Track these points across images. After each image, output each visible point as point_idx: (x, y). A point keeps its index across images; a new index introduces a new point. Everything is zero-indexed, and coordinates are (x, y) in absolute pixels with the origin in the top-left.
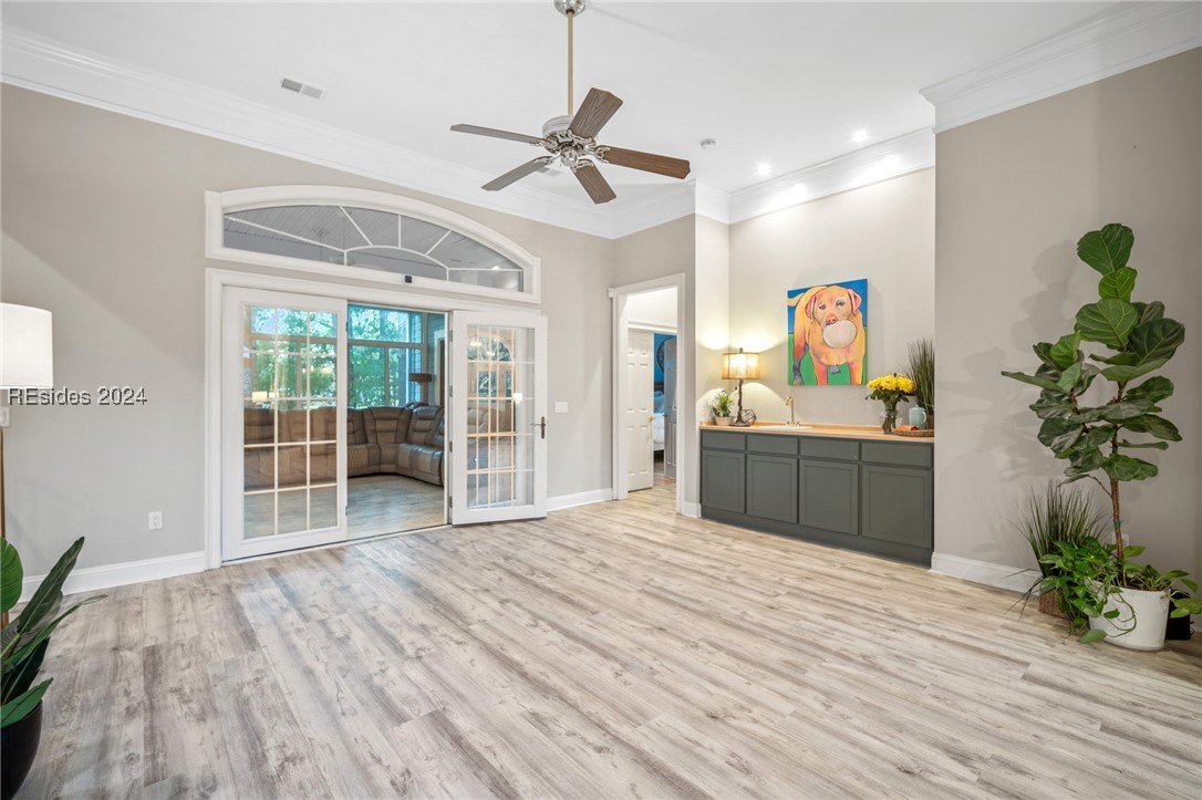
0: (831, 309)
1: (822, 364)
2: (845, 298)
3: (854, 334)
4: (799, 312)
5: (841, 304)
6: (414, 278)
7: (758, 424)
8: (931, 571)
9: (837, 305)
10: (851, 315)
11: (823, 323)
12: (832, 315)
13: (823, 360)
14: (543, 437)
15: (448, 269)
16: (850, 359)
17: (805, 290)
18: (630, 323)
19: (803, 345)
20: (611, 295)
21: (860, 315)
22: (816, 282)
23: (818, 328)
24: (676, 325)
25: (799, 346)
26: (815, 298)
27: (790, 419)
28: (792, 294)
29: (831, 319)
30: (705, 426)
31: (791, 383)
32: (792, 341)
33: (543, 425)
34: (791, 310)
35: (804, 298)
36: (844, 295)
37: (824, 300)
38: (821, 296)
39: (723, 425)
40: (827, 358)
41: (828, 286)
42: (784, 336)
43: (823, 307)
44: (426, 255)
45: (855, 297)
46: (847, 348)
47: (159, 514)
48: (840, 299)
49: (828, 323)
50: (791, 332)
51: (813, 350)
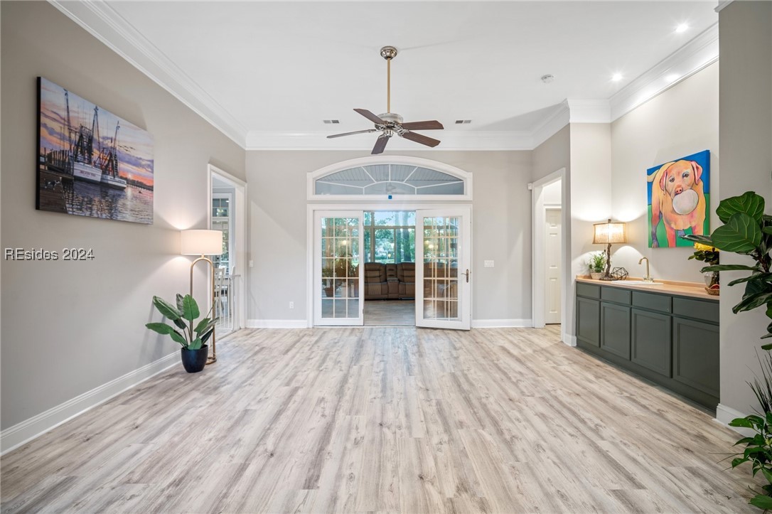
0: (678, 182)
1: (672, 229)
2: (689, 171)
3: (696, 202)
4: (655, 186)
5: (686, 175)
6: (393, 196)
7: (629, 279)
8: (714, 419)
9: (683, 177)
10: (693, 186)
11: (673, 194)
12: (679, 186)
13: (673, 226)
14: (467, 281)
15: (416, 188)
16: (693, 224)
17: (659, 167)
18: (545, 205)
19: (658, 213)
20: (530, 188)
21: (701, 184)
22: (667, 159)
23: (669, 198)
24: (561, 203)
25: (655, 214)
26: (666, 173)
27: (646, 276)
28: (650, 172)
29: (679, 189)
30: (581, 279)
31: (650, 246)
32: (650, 211)
33: (467, 275)
34: (650, 184)
35: (659, 174)
36: (688, 167)
37: (674, 173)
38: (670, 171)
39: (596, 280)
40: (675, 224)
41: (676, 161)
42: (645, 208)
43: (673, 180)
44: (404, 183)
45: (697, 168)
46: (691, 214)
47: (293, 303)
48: (685, 171)
49: (677, 194)
50: (650, 204)
51: (665, 218)
